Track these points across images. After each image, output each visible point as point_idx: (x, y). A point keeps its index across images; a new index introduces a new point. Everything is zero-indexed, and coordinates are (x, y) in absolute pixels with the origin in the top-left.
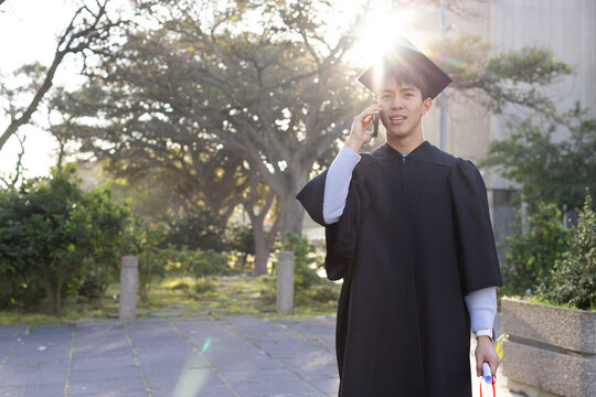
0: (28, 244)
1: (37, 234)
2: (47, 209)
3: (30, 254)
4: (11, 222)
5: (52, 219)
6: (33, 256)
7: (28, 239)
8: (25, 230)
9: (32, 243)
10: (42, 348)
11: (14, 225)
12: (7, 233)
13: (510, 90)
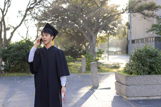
0: (20, 56)
1: (22, 54)
2: (24, 48)
3: (20, 59)
4: (15, 51)
5: (26, 50)
6: (21, 60)
7: (20, 55)
8: (19, 53)
9: (21, 56)
10: (18, 82)
11: (16, 52)
12: (15, 54)
13: (147, 13)
